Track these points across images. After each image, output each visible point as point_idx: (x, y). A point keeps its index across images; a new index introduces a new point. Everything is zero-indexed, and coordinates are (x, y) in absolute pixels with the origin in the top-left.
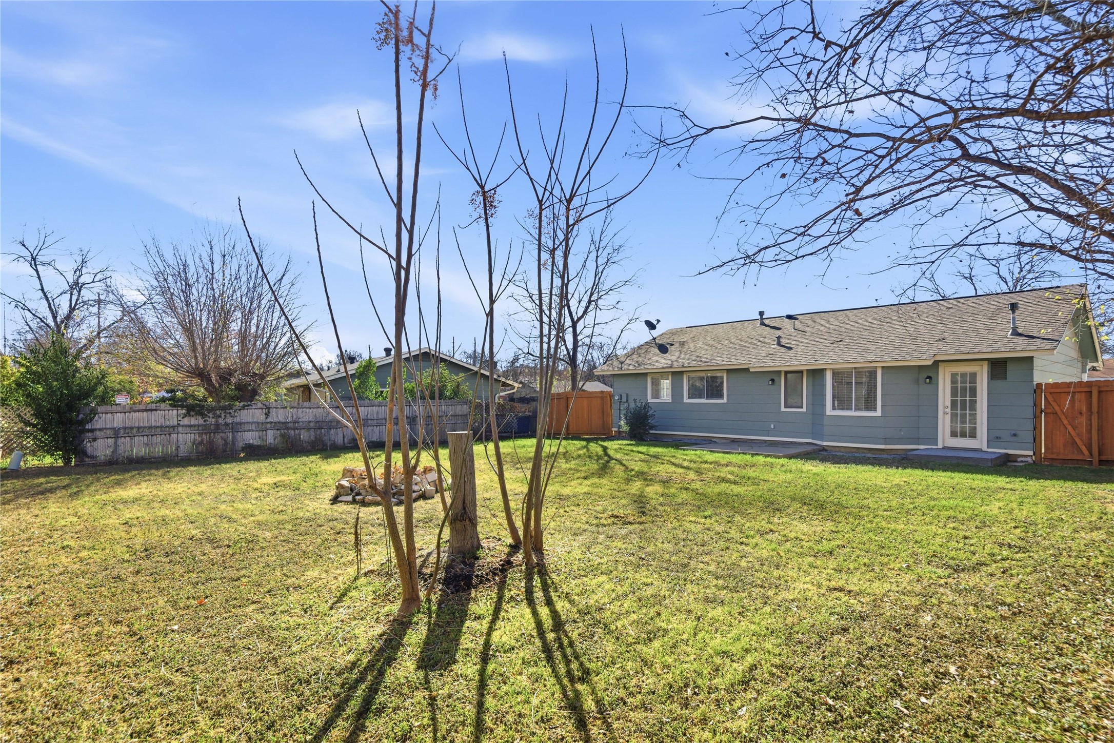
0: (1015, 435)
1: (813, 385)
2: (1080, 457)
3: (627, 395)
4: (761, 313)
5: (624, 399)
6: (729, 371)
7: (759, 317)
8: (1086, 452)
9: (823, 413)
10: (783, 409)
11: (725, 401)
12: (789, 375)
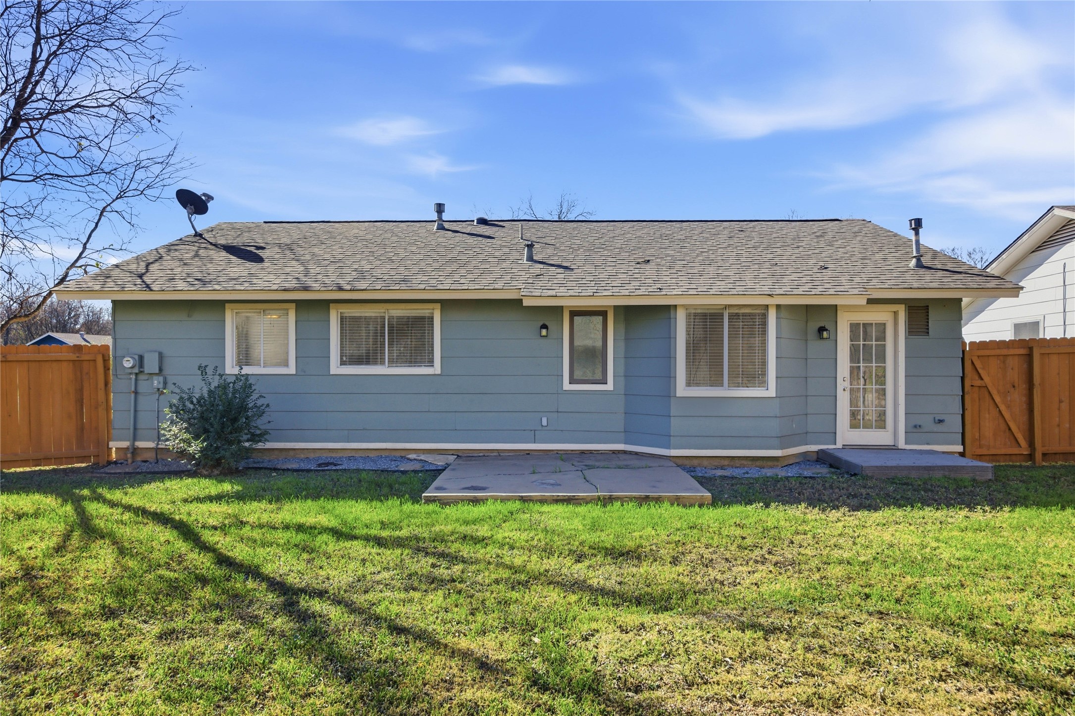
0: (941, 421)
1: (627, 339)
2: (1016, 451)
3: (161, 356)
4: (440, 208)
5: (151, 365)
6: (446, 305)
7: (435, 217)
8: (1023, 443)
9: (668, 393)
10: (567, 386)
11: (437, 369)
12: (577, 319)
